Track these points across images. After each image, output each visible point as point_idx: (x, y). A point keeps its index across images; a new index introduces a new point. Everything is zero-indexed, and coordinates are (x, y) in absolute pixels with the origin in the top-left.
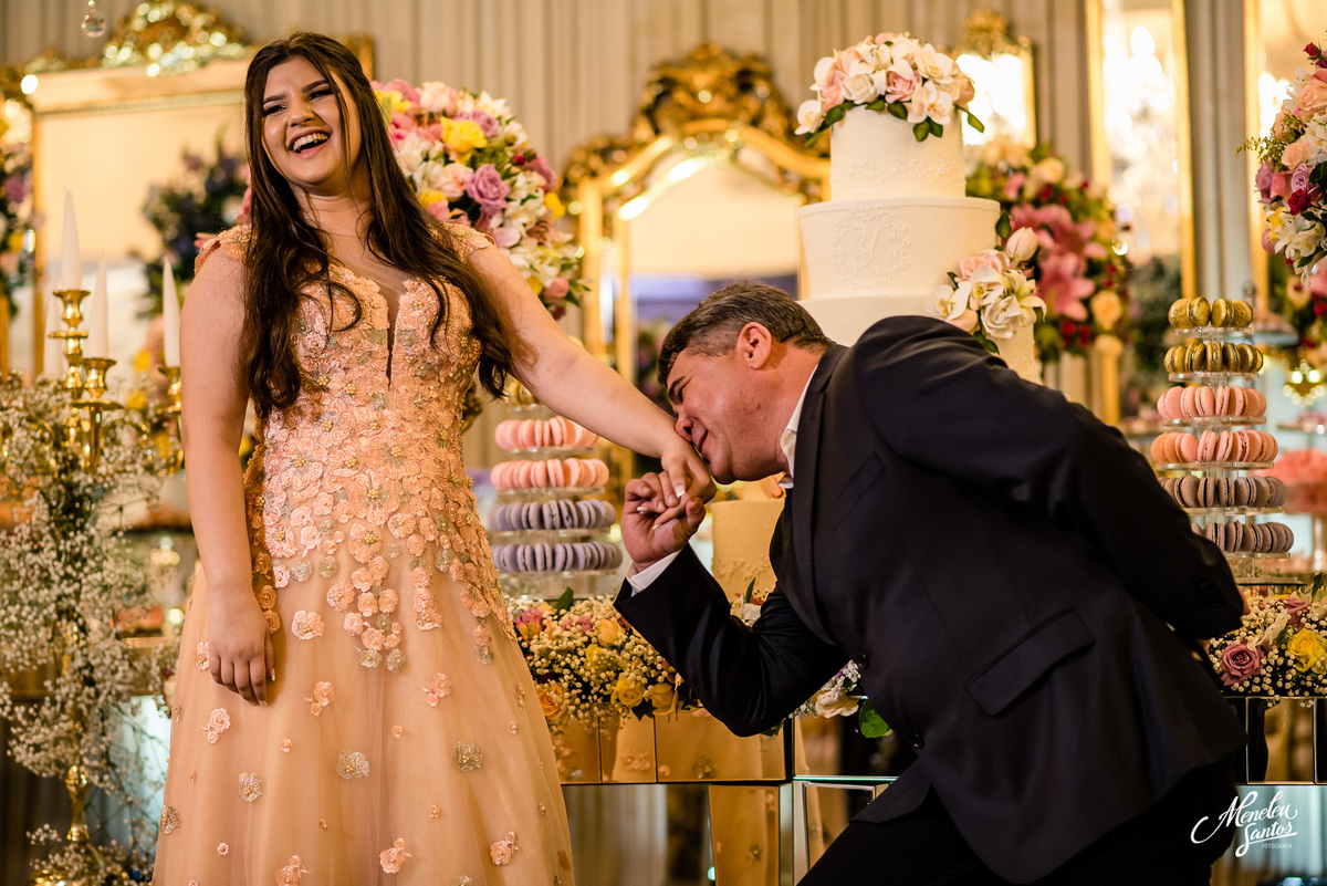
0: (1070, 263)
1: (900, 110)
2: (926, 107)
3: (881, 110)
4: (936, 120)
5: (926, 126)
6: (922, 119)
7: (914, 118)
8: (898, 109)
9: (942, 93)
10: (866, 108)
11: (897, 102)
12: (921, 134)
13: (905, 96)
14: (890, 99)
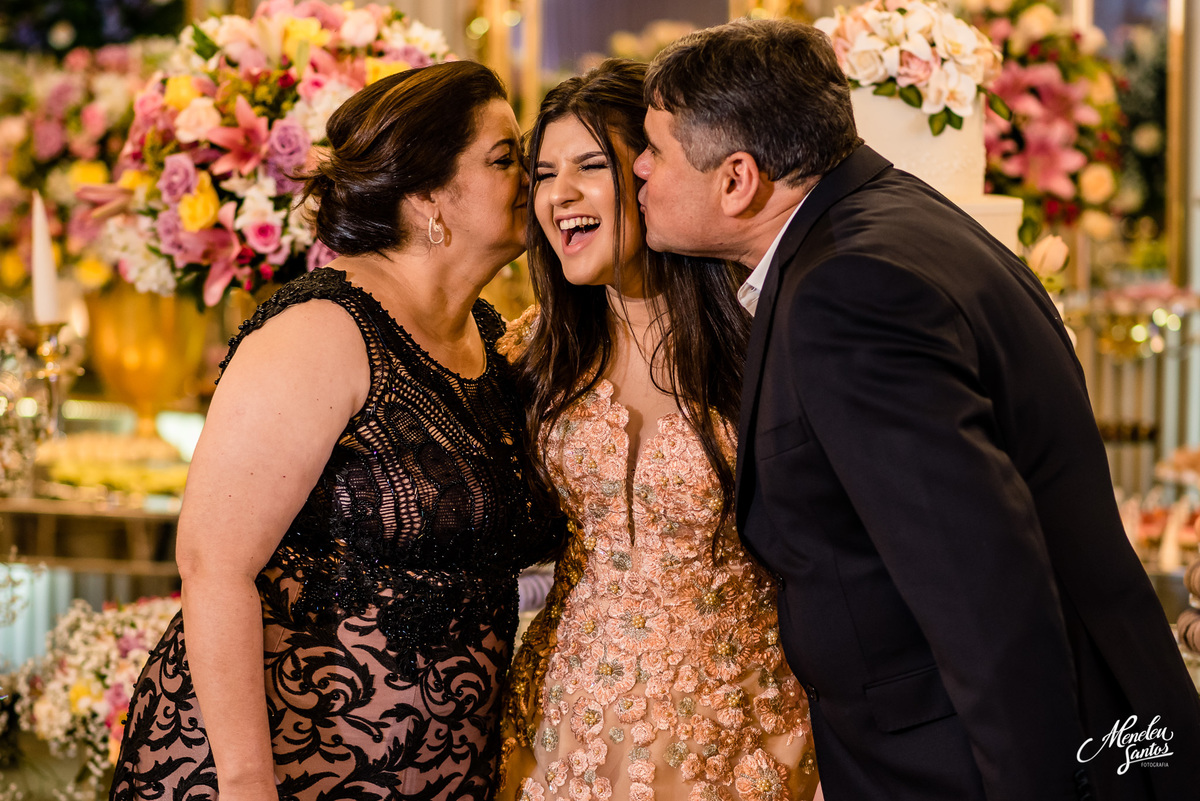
0: (1059, 132)
1: (913, 96)
2: (946, 94)
3: (891, 95)
4: (957, 110)
5: (944, 116)
6: (937, 109)
7: (931, 107)
8: (912, 96)
9: (964, 76)
10: (875, 93)
11: (912, 87)
12: (937, 125)
13: (921, 81)
14: (903, 82)
